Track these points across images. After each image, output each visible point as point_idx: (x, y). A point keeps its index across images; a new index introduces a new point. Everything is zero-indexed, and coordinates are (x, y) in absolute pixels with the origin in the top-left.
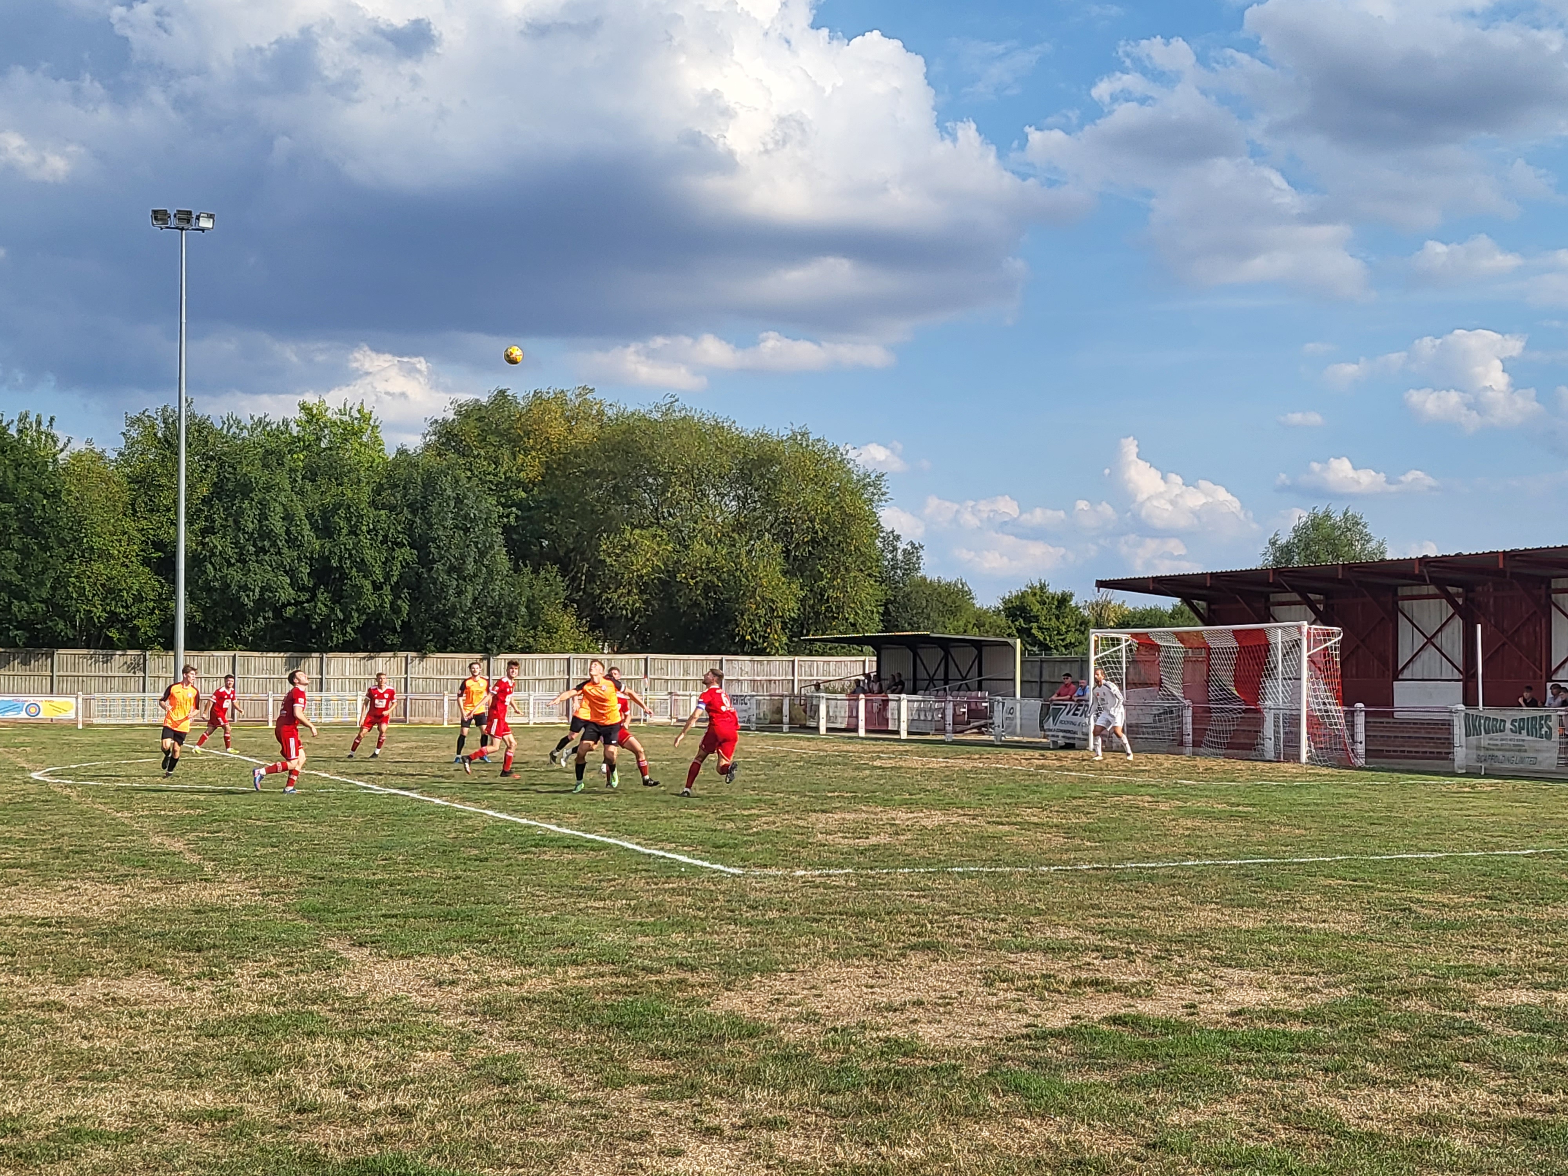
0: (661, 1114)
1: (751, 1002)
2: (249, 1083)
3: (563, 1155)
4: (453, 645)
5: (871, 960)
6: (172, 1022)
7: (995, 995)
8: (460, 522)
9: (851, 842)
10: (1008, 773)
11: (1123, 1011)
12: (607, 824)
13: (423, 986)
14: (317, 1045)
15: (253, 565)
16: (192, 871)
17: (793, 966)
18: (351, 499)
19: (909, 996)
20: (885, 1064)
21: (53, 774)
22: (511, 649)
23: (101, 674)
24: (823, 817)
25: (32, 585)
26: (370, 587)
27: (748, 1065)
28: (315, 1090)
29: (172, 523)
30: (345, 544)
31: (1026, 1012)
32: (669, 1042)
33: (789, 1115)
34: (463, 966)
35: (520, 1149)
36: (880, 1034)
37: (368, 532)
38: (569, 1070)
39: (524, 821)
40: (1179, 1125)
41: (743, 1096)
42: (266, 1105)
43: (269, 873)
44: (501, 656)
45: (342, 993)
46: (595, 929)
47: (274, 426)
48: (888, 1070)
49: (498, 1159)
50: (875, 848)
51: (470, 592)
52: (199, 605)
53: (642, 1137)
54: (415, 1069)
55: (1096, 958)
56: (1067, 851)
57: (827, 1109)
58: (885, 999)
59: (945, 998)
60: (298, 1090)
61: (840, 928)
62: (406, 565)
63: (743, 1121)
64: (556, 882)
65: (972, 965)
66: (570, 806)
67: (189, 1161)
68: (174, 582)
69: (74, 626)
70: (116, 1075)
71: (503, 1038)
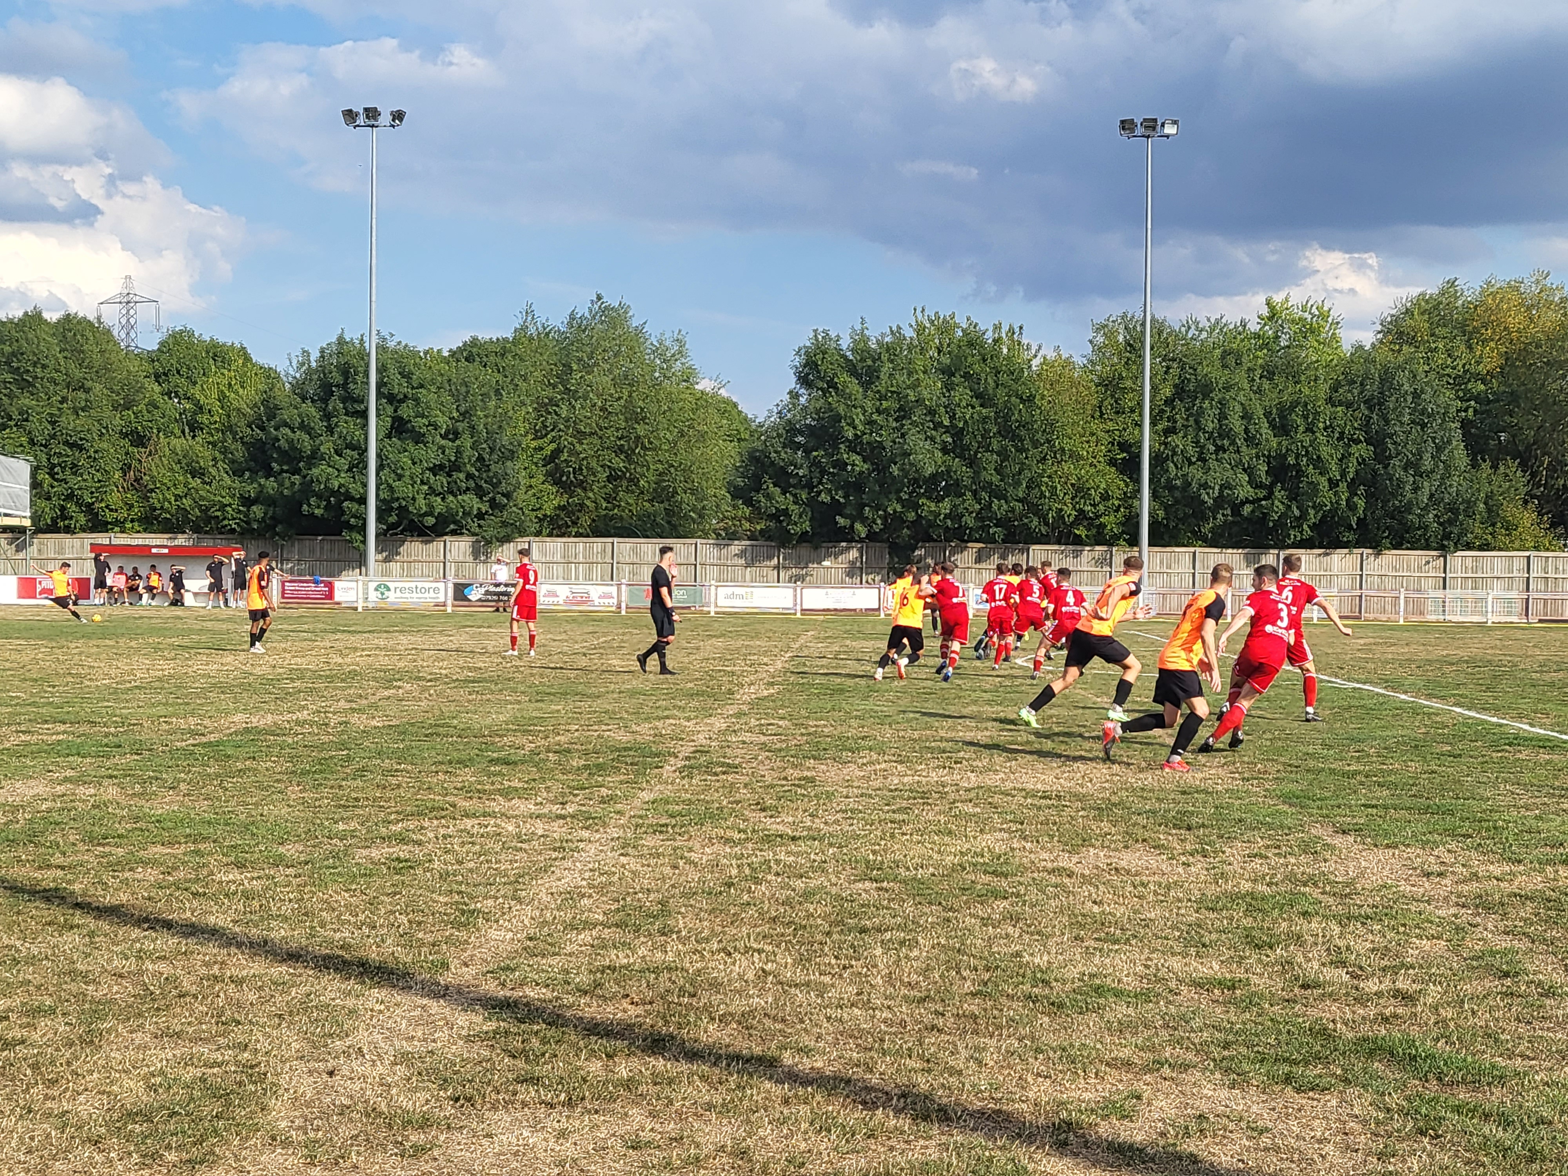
2: (1252, 956)
4: (1408, 542)
6: (1172, 893)
8: (1417, 417)
13: (1411, 875)
14: (1313, 925)
15: (1212, 464)
18: (1307, 396)
22: (1469, 547)
25: (1009, 485)
26: (1326, 484)
28: (1316, 967)
29: (1136, 424)
30: (1302, 442)
34: (1449, 858)
35: (1529, 1042)
37: (1325, 429)
39: (1495, 720)
42: (1270, 978)
43: (1246, 759)
44: (1459, 553)
45: (1332, 877)
47: (1232, 327)
49: (1508, 1049)
51: (1427, 487)
52: (1162, 503)
54: (1412, 955)
60: (1300, 966)
62: (1362, 462)
64: (1535, 781)
66: (1540, 706)
67: (1205, 1024)
68: (1138, 481)
69: (1047, 524)
70: (1128, 939)
71: (1496, 931)
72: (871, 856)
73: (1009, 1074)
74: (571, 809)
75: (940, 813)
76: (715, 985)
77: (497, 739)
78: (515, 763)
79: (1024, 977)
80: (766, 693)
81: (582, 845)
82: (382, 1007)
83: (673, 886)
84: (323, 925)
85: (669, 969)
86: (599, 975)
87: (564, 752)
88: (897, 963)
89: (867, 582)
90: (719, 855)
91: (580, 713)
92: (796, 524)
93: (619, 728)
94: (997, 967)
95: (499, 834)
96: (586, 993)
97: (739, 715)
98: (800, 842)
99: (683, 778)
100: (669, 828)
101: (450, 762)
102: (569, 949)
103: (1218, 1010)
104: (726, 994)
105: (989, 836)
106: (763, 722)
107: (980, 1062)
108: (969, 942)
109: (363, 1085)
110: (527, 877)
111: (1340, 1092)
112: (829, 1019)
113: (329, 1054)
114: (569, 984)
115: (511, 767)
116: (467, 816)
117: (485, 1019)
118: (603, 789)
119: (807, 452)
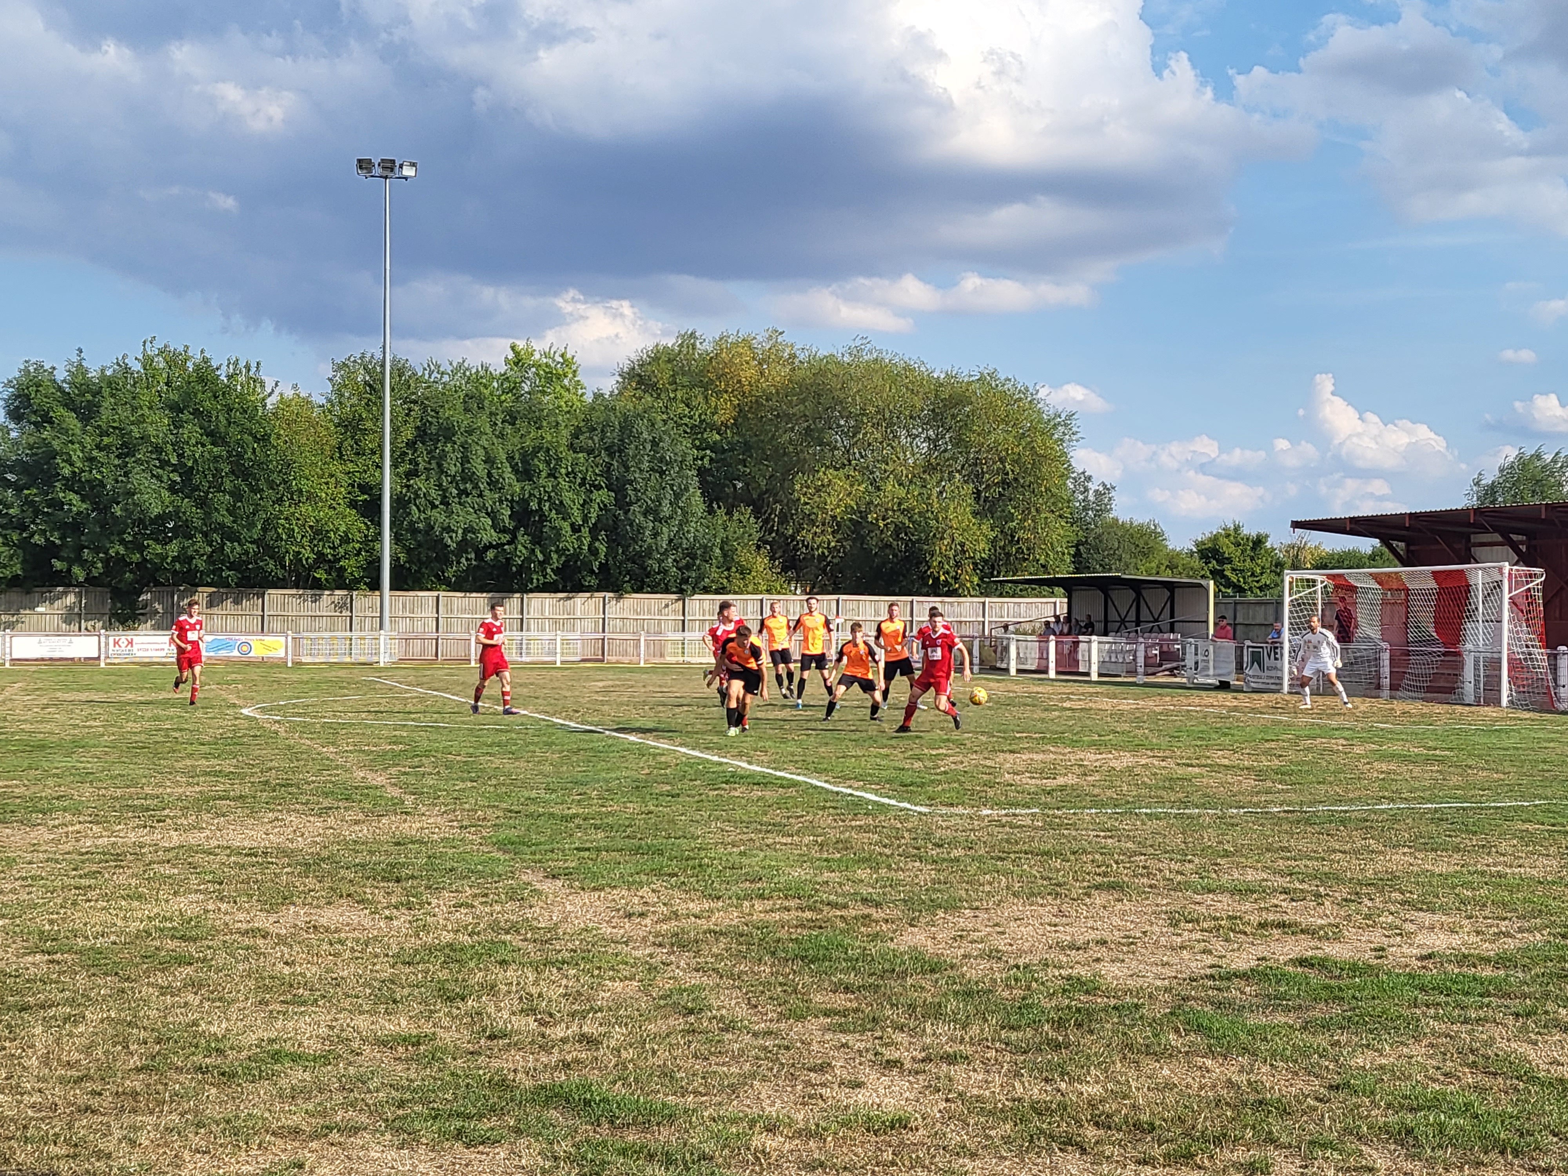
0: (843, 1046)
1: (934, 938)
2: (442, 1009)
3: (746, 1084)
4: (649, 586)
5: (1055, 899)
6: (370, 950)
7: (1180, 935)
8: (655, 464)
9: (1039, 782)
10: (1200, 715)
11: (1310, 953)
12: (796, 762)
13: (613, 917)
14: (508, 974)
15: (456, 507)
16: (394, 805)
17: (977, 904)
18: (550, 442)
19: (1092, 935)
20: (1067, 1001)
21: (263, 710)
22: (705, 590)
23: (310, 613)
24: (1010, 757)
25: (243, 527)
26: (569, 529)
27: (929, 1000)
28: (505, 1017)
29: (377, 466)
30: (544, 487)
31: (1210, 952)
32: (852, 975)
33: (968, 1050)
34: (652, 898)
35: (703, 1078)
36: (1062, 972)
37: (567, 475)
38: (754, 1001)
39: (716, 758)
40: (1364, 1067)
41: (924, 1030)
42: (458, 1031)
43: (467, 806)
44: (697, 597)
45: (535, 923)
46: (782, 864)
48: (1069, 1007)
49: (682, 1087)
50: (1062, 788)
51: (666, 533)
52: (404, 546)
53: (821, 1069)
54: (603, 998)
55: (1284, 900)
56: (1258, 793)
57: (1007, 1044)
58: (1068, 938)
59: (1129, 937)
60: (489, 1017)
61: (1025, 867)
62: (603, 507)
63: (923, 1054)
64: (745, 818)
65: (1157, 905)
66: (761, 744)
67: (383, 1083)
68: (379, 524)
69: (283, 567)
70: (316, 1000)
71: (689, 969)
72: (47, 927)
73: (165, 1153)
75: (134, 875)
79: (197, 1047)
88: (58, 1042)
94: (169, 1039)
103: (399, 1068)
105: (182, 899)
107: (133, 1143)
108: (141, 1014)
111: (511, 1143)
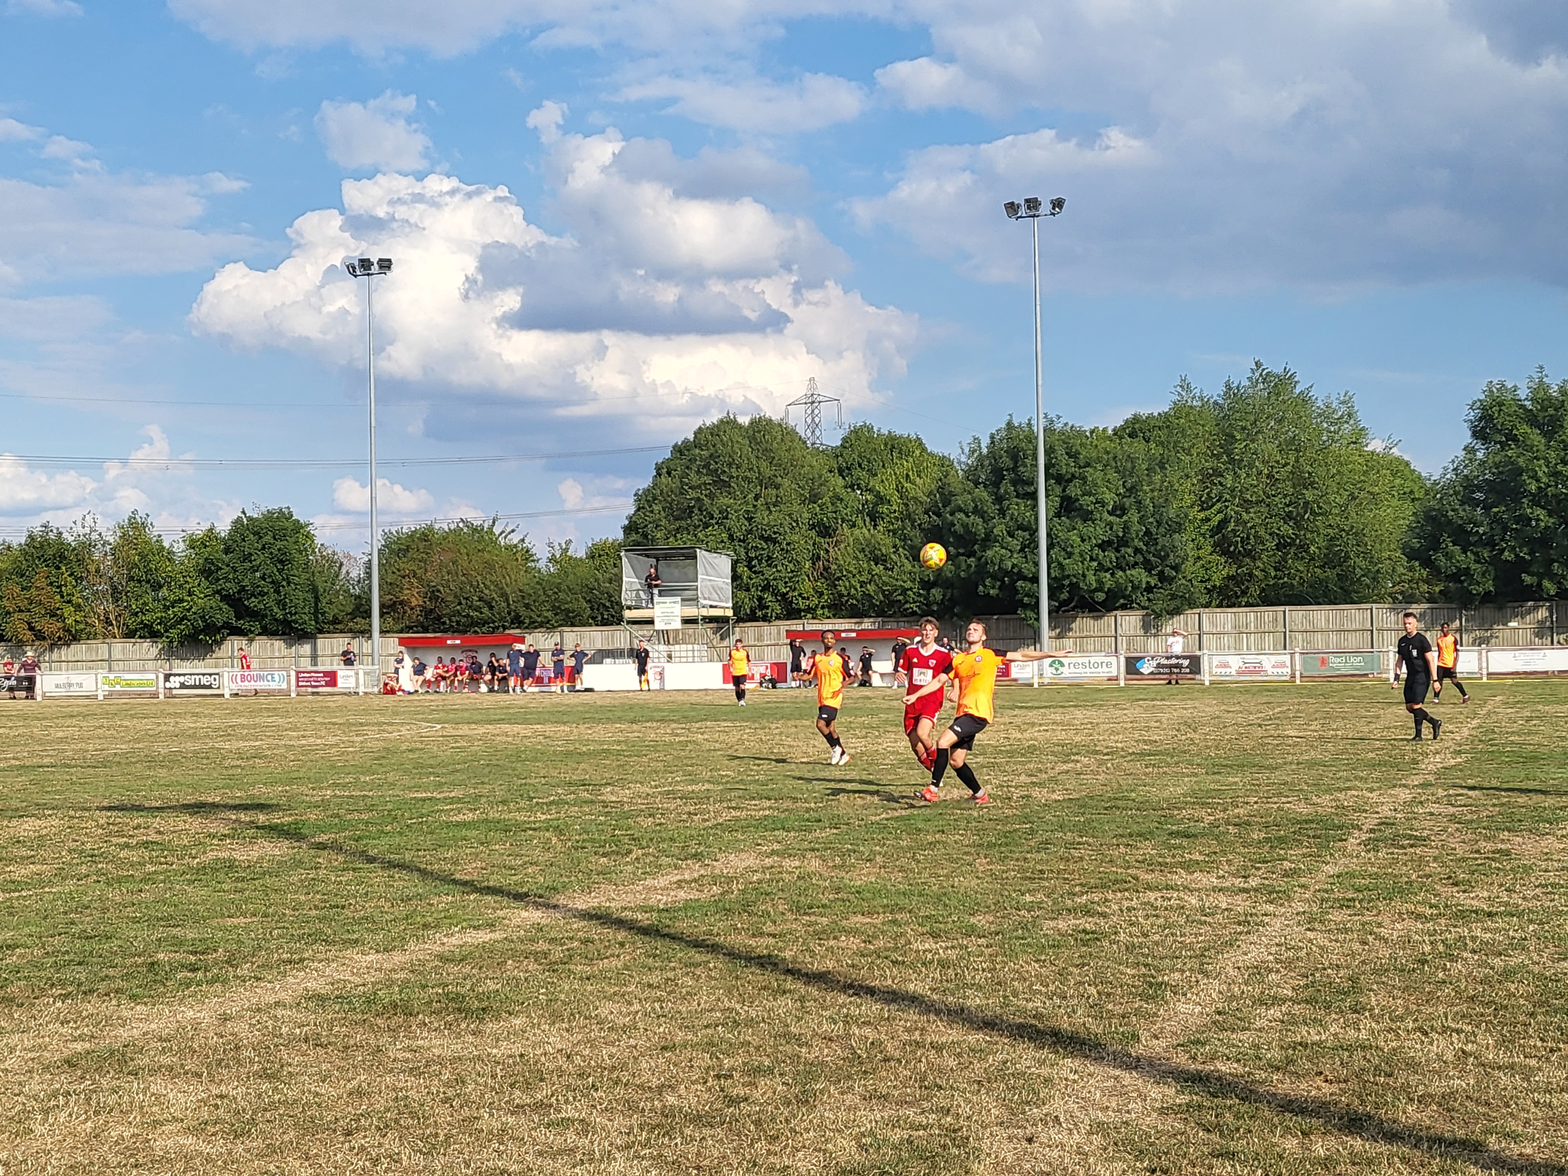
74: (1253, 882)
76: (1413, 1066)
77: (1176, 812)
78: (1195, 836)
80: (1452, 762)
81: (1266, 919)
82: (1076, 1077)
83: (1363, 962)
84: (1015, 994)
85: (1363, 1048)
86: (1290, 1052)
87: (1243, 824)
89: (1559, 642)
90: (1410, 931)
91: (1259, 785)
92: (1478, 583)
93: (1300, 800)
95: (1183, 907)
96: (1278, 1069)
97: (1425, 785)
98: (1497, 918)
99: (1369, 851)
100: (1357, 903)
101: (1131, 835)
102: (1258, 1024)
104: (1424, 1075)
106: (1451, 792)
109: (1061, 1153)
110: (1213, 951)
112: (1537, 1103)
113: (1028, 1121)
114: (1260, 1059)
115: (1192, 839)
116: (1150, 889)
117: (1177, 1092)
118: (1285, 863)
119: (1487, 508)
